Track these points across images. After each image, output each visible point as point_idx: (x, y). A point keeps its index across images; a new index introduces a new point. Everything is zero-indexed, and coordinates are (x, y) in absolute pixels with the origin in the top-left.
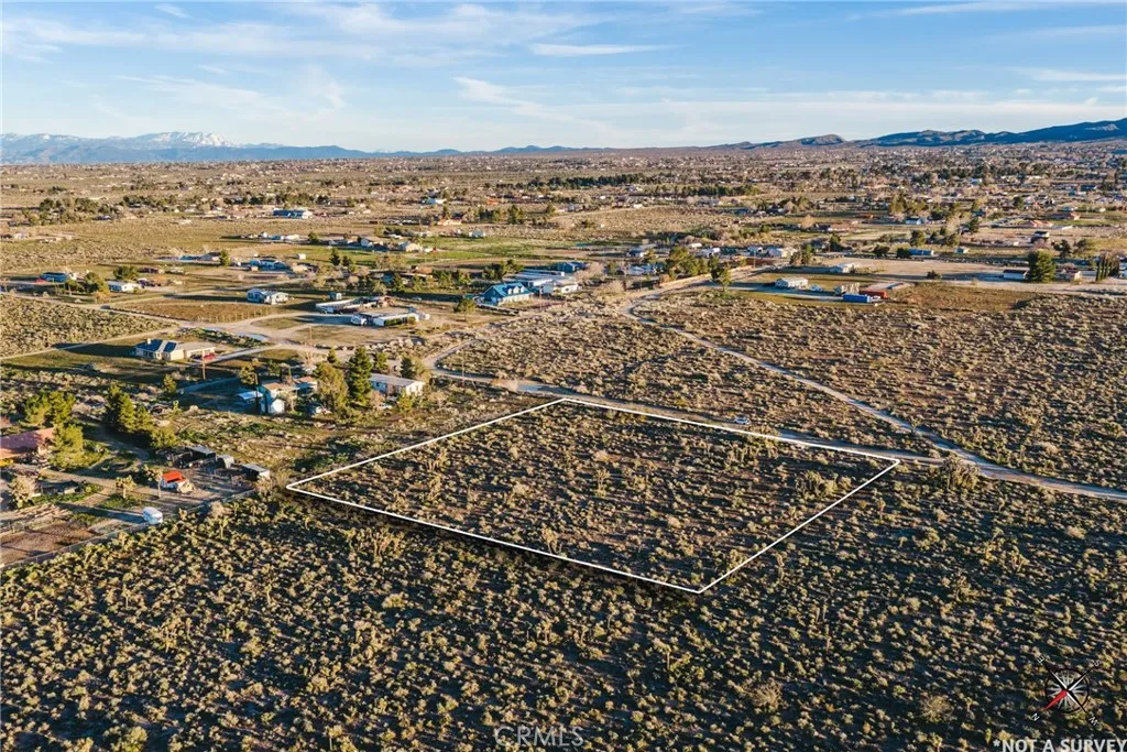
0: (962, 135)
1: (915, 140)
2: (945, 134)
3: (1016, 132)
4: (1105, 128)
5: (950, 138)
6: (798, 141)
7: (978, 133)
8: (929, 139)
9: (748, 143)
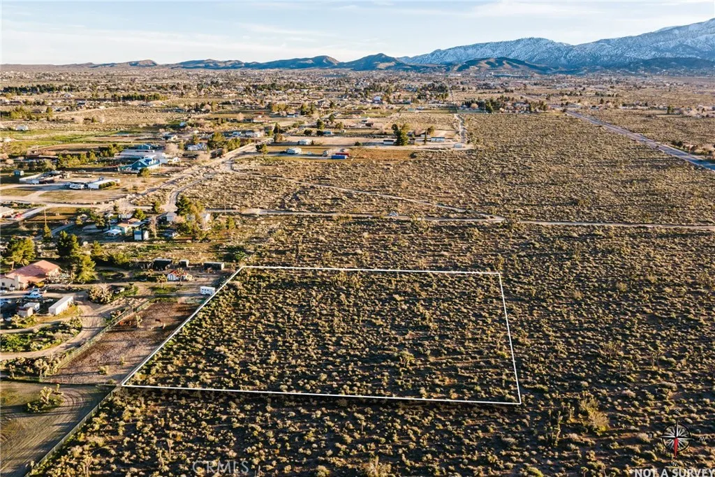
0: (230, 63)
1: (203, 65)
2: (220, 62)
3: (261, 62)
4: (307, 62)
5: (224, 65)
6: (127, 63)
7: (239, 63)
8: (211, 65)
9: (91, 64)
